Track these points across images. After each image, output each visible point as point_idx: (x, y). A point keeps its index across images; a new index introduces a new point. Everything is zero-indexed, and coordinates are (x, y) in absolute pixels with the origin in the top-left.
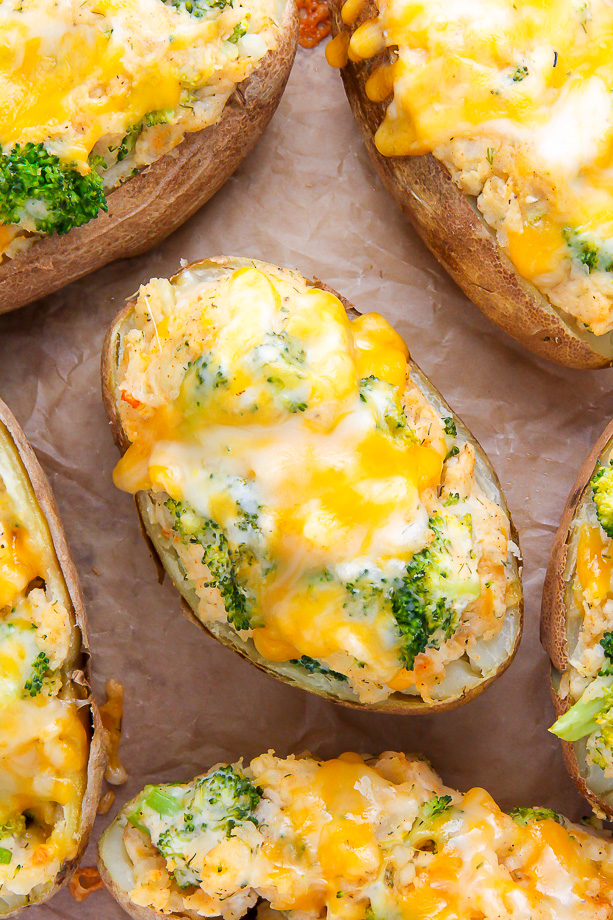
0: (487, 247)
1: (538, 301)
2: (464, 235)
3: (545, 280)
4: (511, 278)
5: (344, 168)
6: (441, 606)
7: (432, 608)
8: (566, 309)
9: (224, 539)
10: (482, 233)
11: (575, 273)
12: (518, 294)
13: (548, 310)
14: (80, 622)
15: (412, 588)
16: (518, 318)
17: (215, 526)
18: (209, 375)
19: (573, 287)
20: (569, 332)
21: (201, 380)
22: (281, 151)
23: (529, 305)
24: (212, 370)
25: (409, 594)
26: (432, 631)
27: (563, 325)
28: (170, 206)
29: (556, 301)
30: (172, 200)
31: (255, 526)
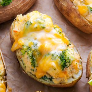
0: (75, 10)
1: (84, 18)
2: (71, 8)
3: (85, 14)
4: (79, 15)
5: (51, 8)
6: (68, 58)
7: (67, 58)
8: (88, 20)
9: (31, 49)
10: (74, 7)
11: (90, 13)
12: (80, 18)
13: (85, 20)
14: (5, 68)
15: (63, 55)
16: (80, 22)
17: (30, 48)
18: (29, 23)
19: (89, 16)
20: (89, 24)
21: (27, 24)
22: (40, 6)
23: (82, 19)
24: (29, 22)
25: (63, 56)
26: (67, 62)
27: (88, 22)
28: (22, 6)
29: (87, 18)
30: (22, 5)
31: (36, 46)
